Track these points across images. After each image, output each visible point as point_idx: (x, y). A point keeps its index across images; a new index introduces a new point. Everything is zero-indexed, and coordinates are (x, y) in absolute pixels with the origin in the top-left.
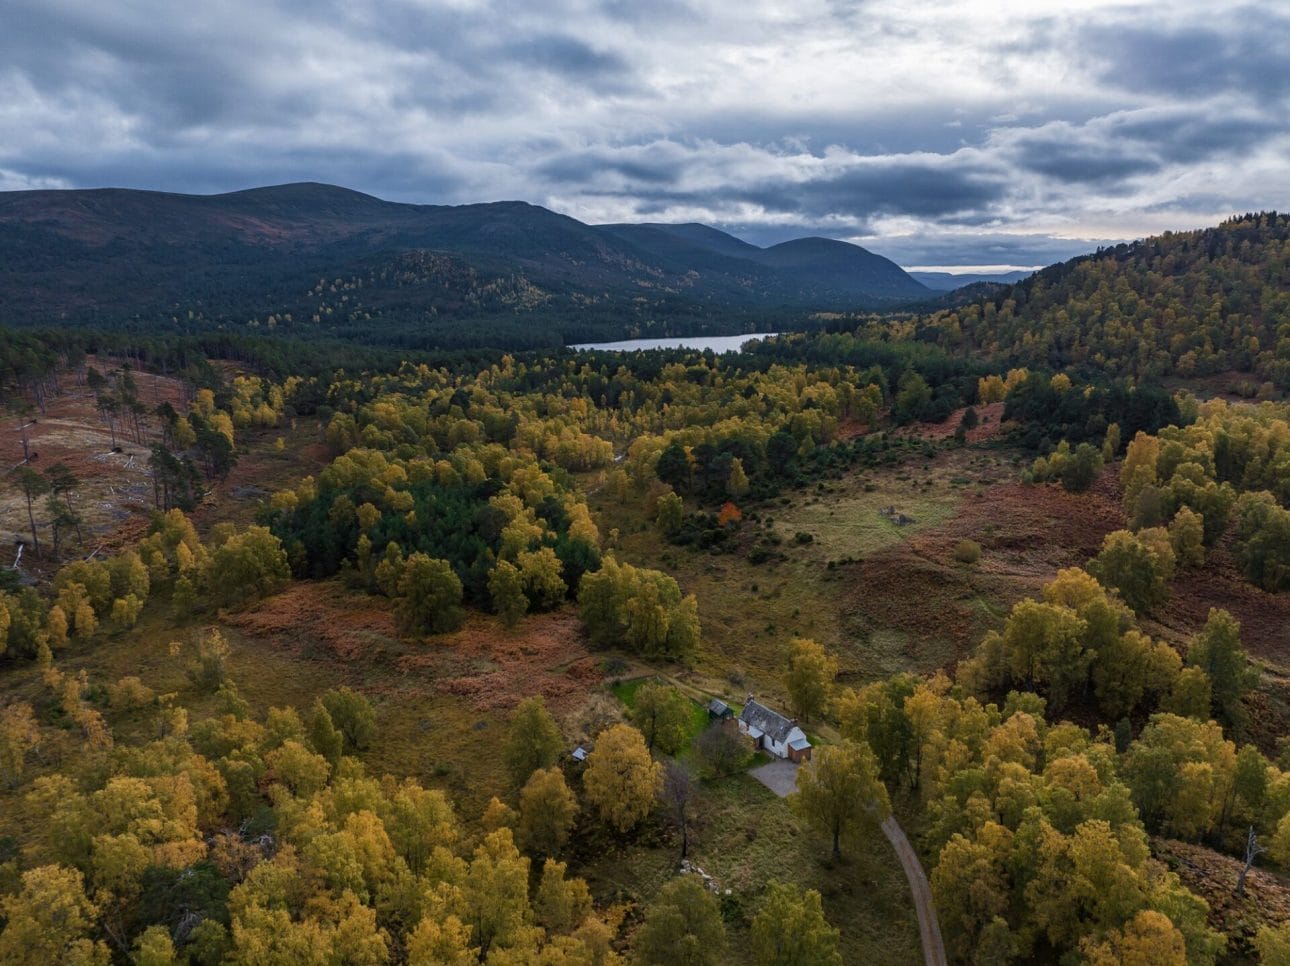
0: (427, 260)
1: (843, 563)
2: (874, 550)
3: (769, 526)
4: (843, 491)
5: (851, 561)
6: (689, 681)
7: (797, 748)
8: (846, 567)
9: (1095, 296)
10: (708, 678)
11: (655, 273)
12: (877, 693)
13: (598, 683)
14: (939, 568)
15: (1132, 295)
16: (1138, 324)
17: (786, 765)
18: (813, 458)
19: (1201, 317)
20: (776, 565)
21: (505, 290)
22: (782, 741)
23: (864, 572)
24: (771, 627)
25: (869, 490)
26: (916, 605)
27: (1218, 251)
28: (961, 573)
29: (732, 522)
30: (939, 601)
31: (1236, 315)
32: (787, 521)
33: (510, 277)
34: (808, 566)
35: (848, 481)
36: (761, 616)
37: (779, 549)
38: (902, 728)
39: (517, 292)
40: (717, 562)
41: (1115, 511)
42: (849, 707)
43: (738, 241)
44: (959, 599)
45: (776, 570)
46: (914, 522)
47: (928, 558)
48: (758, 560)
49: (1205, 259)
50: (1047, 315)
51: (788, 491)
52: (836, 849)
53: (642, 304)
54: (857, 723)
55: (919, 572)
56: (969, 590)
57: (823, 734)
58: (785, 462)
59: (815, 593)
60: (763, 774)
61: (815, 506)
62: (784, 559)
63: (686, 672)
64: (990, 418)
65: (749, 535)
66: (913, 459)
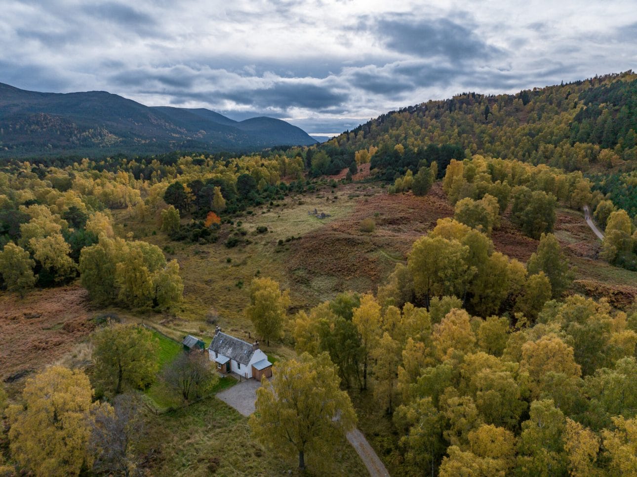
0: (45, 118)
1: (288, 241)
2: (308, 231)
3: (239, 226)
4: (285, 205)
5: (293, 239)
6: (171, 324)
7: (259, 368)
8: (290, 242)
9: (401, 128)
10: (188, 321)
11: (182, 131)
12: (326, 310)
13: (87, 334)
14: (351, 237)
15: (418, 127)
16: (423, 140)
17: (251, 384)
18: (265, 191)
19: (450, 136)
20: (244, 247)
21: (94, 135)
22: (246, 364)
23: (303, 244)
24: (240, 283)
25: (300, 204)
26: (340, 258)
27: (453, 108)
28: (366, 238)
29: (214, 224)
30: (354, 255)
31: (465, 135)
32: (251, 223)
33: (97, 128)
34: (265, 245)
35: (287, 200)
36: (233, 277)
37: (245, 238)
38: (352, 336)
39: (101, 136)
40: (204, 248)
41: (444, 204)
42: (303, 326)
43: (226, 118)
44: (368, 252)
45: (244, 250)
46: (330, 216)
47: (343, 232)
48: (231, 244)
49: (448, 112)
50: (379, 138)
51: (252, 207)
52: (302, 465)
53: (174, 143)
54: (310, 339)
55: (338, 240)
56: (373, 246)
57: (281, 353)
58: (249, 192)
59: (271, 261)
60: (229, 396)
61: (269, 214)
62: (248, 243)
63: (170, 318)
64: (364, 169)
65: (225, 231)
66: (325, 188)
